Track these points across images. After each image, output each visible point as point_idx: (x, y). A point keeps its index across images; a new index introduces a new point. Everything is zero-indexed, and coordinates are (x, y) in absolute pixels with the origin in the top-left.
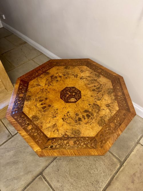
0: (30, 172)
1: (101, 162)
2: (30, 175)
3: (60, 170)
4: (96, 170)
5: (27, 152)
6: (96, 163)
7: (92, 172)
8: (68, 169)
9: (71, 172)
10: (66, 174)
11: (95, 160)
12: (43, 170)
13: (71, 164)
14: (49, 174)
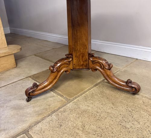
0: (4, 130)
1: (142, 112)
2: (3, 135)
3: (64, 125)
4: (136, 123)
5: (7, 106)
6: (133, 114)
7: (128, 126)
8: (81, 124)
9: (87, 127)
10: (77, 131)
11: (130, 109)
12: (30, 127)
13: (86, 116)
14: (41, 131)
